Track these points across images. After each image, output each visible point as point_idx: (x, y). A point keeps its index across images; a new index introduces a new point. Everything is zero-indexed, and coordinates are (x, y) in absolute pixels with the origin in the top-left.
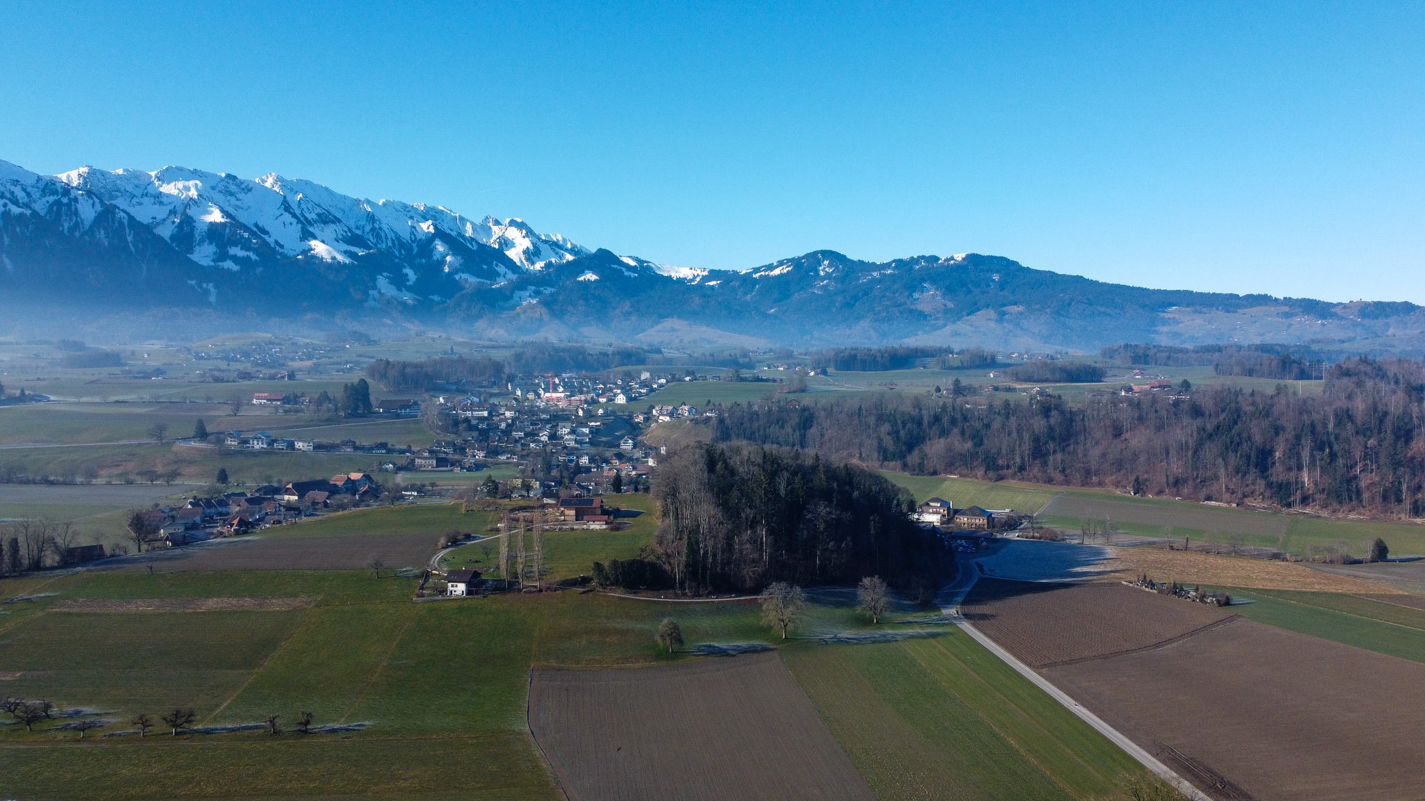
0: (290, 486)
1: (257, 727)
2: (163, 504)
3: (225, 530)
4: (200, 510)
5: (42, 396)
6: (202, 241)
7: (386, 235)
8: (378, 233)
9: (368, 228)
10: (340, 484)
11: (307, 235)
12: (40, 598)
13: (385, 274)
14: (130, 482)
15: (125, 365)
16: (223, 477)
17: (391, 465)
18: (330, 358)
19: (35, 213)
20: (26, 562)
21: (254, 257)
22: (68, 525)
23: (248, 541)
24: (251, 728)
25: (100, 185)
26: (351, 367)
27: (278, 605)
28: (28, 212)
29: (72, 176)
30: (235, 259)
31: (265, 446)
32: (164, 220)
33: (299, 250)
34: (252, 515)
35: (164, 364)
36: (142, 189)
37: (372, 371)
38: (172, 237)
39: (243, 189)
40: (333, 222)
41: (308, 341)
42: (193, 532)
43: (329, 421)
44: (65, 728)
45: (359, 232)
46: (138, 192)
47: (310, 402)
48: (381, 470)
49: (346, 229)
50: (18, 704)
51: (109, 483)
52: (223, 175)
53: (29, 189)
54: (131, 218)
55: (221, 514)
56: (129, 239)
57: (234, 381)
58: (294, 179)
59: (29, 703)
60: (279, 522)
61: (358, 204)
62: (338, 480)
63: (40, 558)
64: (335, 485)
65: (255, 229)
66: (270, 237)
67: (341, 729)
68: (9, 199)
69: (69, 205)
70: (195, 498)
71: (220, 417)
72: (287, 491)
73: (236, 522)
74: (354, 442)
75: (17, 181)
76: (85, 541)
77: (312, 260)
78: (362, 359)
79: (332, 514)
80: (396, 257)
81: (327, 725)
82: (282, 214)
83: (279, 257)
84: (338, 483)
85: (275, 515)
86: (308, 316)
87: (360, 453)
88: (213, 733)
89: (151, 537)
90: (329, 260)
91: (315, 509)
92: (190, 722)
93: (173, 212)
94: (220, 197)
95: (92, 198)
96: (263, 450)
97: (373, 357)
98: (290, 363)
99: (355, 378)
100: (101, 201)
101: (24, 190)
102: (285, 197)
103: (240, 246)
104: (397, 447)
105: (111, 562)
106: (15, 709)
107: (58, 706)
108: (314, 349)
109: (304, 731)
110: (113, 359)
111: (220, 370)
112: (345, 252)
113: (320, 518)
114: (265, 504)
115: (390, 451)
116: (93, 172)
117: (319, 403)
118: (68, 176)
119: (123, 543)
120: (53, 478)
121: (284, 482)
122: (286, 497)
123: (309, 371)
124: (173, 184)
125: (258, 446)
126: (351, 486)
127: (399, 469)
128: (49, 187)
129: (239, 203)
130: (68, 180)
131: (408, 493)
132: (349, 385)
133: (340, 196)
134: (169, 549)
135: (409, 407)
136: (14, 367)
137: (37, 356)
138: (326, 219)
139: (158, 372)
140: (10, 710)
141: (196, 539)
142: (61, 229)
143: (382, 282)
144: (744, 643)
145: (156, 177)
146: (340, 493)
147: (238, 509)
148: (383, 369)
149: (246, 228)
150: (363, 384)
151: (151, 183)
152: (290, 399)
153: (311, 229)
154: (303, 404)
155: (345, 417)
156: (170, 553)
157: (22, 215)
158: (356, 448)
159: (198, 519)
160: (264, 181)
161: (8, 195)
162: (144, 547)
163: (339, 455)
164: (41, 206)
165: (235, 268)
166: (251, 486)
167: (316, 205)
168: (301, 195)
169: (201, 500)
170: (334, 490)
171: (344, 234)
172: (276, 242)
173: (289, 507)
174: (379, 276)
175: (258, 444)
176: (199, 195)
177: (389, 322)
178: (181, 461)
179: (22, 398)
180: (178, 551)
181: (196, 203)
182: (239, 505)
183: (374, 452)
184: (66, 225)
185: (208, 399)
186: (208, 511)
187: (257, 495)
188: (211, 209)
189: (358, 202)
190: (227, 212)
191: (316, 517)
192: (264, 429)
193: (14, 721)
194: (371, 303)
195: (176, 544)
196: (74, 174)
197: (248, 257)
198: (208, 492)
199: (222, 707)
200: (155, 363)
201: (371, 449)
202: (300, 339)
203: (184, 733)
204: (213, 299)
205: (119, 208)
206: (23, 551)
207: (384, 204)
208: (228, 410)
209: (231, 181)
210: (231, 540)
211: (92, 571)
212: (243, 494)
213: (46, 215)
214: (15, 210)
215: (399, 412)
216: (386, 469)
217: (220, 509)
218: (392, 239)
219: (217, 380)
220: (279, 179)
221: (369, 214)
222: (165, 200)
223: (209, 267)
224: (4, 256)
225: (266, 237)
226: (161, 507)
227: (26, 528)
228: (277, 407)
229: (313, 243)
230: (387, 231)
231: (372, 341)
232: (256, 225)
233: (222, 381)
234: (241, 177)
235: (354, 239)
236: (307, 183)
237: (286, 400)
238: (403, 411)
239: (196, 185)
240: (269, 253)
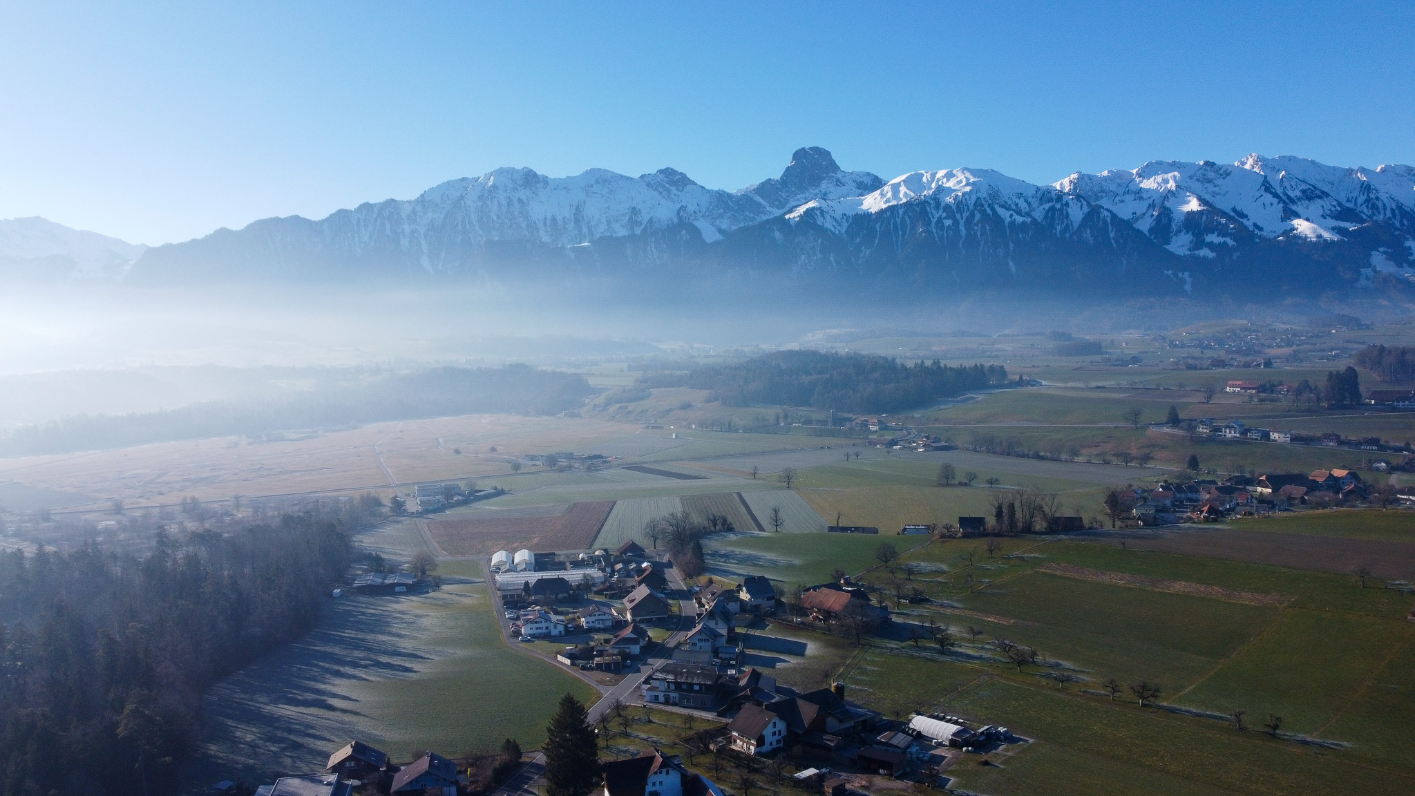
0: (1263, 478)
1: (1221, 718)
2: (1136, 485)
3: (1194, 516)
4: (1170, 494)
5: (1035, 381)
6: (1179, 231)
7: (1384, 205)
8: (1373, 205)
9: (1362, 199)
10: (1320, 480)
11: (1290, 214)
12: (1031, 558)
13: (1382, 249)
14: (1107, 462)
15: (1106, 353)
16: (1194, 463)
17: (1383, 464)
18: (1311, 344)
19: (1034, 220)
20: (1020, 525)
21: (1230, 242)
22: (1054, 496)
23: (1218, 529)
24: (1215, 717)
25: (1088, 188)
26: (1337, 355)
27: (1247, 598)
28: (1029, 220)
29: (1064, 184)
30: (1211, 246)
31: (1238, 435)
32: (1144, 214)
33: (1280, 231)
34: (1223, 504)
35: (1141, 353)
36: (1124, 186)
37: (1362, 358)
38: (1151, 231)
39: (1221, 175)
40: (1319, 197)
41: (1288, 326)
42: (1163, 515)
43: (1309, 412)
44: (1048, 676)
45: (1351, 205)
46: (1121, 191)
47: (1288, 391)
48: (1370, 469)
49: (1335, 203)
50: (1011, 646)
51: (1089, 462)
52: (1202, 163)
53: (1030, 200)
54: (1114, 216)
55: (1190, 500)
56: (1112, 235)
57: (1207, 369)
58: (1277, 156)
59: (1020, 647)
60: (1251, 514)
61: (1351, 174)
62: (1319, 475)
63: (1031, 523)
64: (1315, 481)
65: (1232, 214)
66: (1248, 220)
67: (1314, 743)
68: (1014, 211)
69: (1061, 210)
70: (1166, 482)
71: (1192, 404)
72: (1260, 484)
73: (1206, 509)
74: (1339, 436)
75: (1021, 194)
76: (1068, 513)
77: (1295, 240)
78: (1350, 345)
79: (1310, 512)
80: (1397, 229)
81: (1299, 735)
82: (1262, 196)
83: (1257, 240)
84: (1318, 479)
85: (1246, 506)
86: (1289, 301)
87: (1345, 448)
88: (1176, 713)
89: (1124, 515)
90: (1314, 239)
91: (1291, 505)
92: (1156, 697)
93: (1152, 206)
94: (1197, 186)
95: (1081, 202)
96: (1234, 439)
97: (1363, 343)
98: (1267, 351)
99: (1341, 365)
100: (1088, 203)
101: (1026, 201)
102: (1265, 177)
103: (1216, 233)
104: (1392, 444)
105: (1088, 534)
106: (1009, 651)
107: (1043, 656)
108: (1294, 335)
109: (1272, 732)
110: (1094, 348)
111: (1194, 358)
112: (1333, 229)
113: (1296, 514)
114: (1236, 494)
115: (1382, 448)
116: (1082, 177)
117: (1299, 392)
118: (1061, 184)
119: (1100, 518)
120: (1043, 454)
121: (1256, 475)
122: (1259, 489)
123: (1287, 359)
124: (1152, 179)
125: (1230, 434)
126: (1334, 484)
127: (1392, 469)
128: (1046, 195)
129: (1216, 189)
130: (1061, 187)
131: (1405, 497)
132: (1334, 373)
133: (1330, 167)
134: (1140, 528)
135: (1409, 399)
136: (1015, 356)
137: (1033, 346)
138: (1311, 194)
139: (1135, 360)
140: (1005, 650)
141: (1165, 522)
142: (1054, 232)
143: (1379, 260)
145: (1137, 173)
146: (1320, 490)
147: (1208, 496)
148: (1376, 356)
149: (1223, 214)
150: (1351, 373)
151: (1132, 180)
152: (1267, 388)
153: (1294, 208)
154: (1280, 393)
155: (1328, 408)
156: (1142, 532)
157: (1024, 222)
158: (1341, 443)
159: (1168, 503)
160: (1244, 163)
161: (1014, 207)
162: (1118, 523)
163: (1319, 449)
164: (1038, 214)
165: (1211, 255)
166: (1222, 474)
167: (1301, 180)
168: (1283, 173)
169: (1171, 484)
170: (1313, 486)
171: (1333, 209)
172: (1255, 225)
173: (1262, 500)
174: (1374, 252)
175: (1230, 433)
176: (1177, 187)
177: (1385, 303)
178: (1154, 446)
179: (1021, 383)
180: (1149, 531)
181: (1174, 194)
182: (1209, 493)
183: (1363, 447)
184: (1059, 228)
185: (1181, 386)
186: (1178, 496)
187: (1228, 484)
188: (1189, 198)
189: (1350, 172)
190: (1204, 199)
191: (1292, 513)
192: (1237, 418)
193: (1008, 660)
194: (1363, 282)
195: (1147, 524)
196: (1066, 181)
197: (1225, 243)
198: (1177, 477)
199: (1187, 690)
200: (1132, 352)
201: (1358, 444)
202: (1278, 324)
203: (1151, 706)
204: (1188, 287)
205: (1103, 208)
206: (1018, 515)
207: (1383, 171)
208: (1201, 397)
209: (1209, 168)
210: (1200, 526)
211: (1072, 539)
212: (1214, 482)
213: (1042, 221)
214: (1019, 219)
215: (1395, 404)
216: (1378, 468)
217: (1190, 495)
218: (1392, 210)
219: (1190, 367)
220: (1259, 159)
221: (1363, 184)
222: (1145, 195)
223: (1185, 256)
224: (1009, 260)
225: (1244, 221)
226: (1134, 488)
227: (1021, 496)
228: (1251, 396)
229: (1296, 222)
230: (1386, 201)
231: (1363, 325)
232: (1234, 210)
233: (1195, 368)
234: (1219, 162)
235: (1344, 213)
236: (1290, 158)
237: (1261, 389)
238: (1401, 403)
239: (1175, 176)
240: (1247, 237)
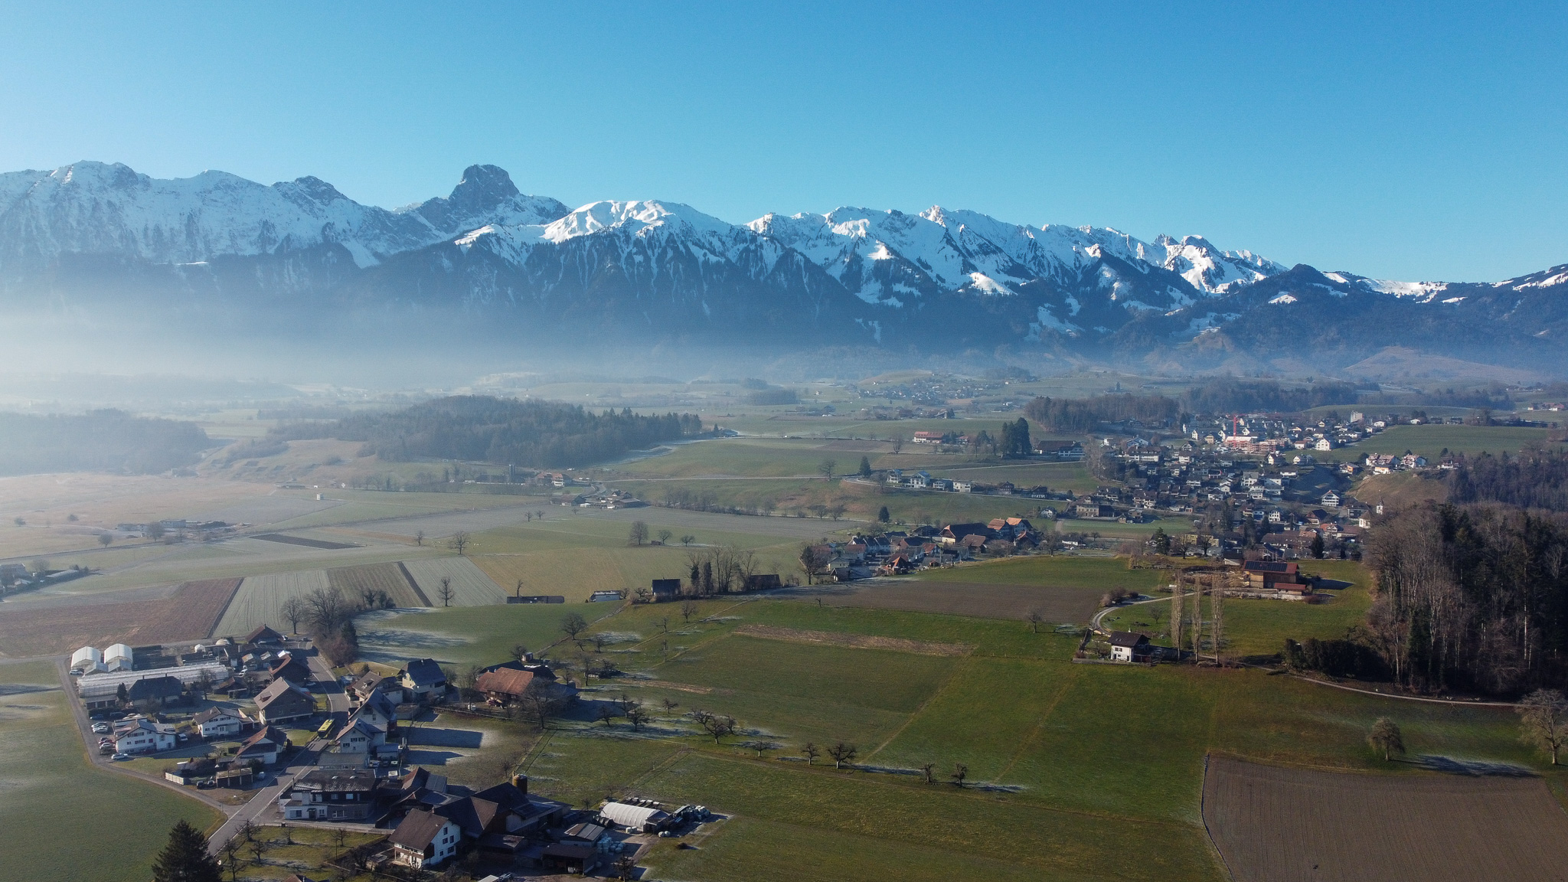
0: (948, 528)
1: (912, 773)
2: (831, 539)
3: (886, 569)
4: (863, 547)
5: (731, 431)
6: (869, 279)
7: (1049, 263)
8: (1040, 261)
9: (1030, 256)
10: (997, 528)
11: (969, 268)
12: (728, 620)
13: (1047, 305)
14: (802, 516)
15: (803, 403)
16: (884, 515)
17: (1050, 512)
18: (988, 396)
19: (728, 260)
20: (716, 585)
21: (916, 293)
22: (751, 554)
23: (907, 582)
24: (907, 773)
25: (782, 230)
26: (1010, 406)
27: (935, 650)
28: (723, 260)
29: (758, 224)
30: (898, 295)
31: (925, 486)
32: (836, 260)
33: (959, 285)
34: (912, 555)
35: (833, 402)
36: (814, 229)
37: (1032, 410)
38: (842, 277)
39: (908, 225)
40: (994, 252)
41: (967, 378)
42: (856, 569)
43: (987, 462)
44: (746, 746)
45: (1021, 262)
46: (813, 235)
47: (968, 441)
48: (1039, 516)
49: (1007, 259)
50: (708, 717)
51: (784, 516)
52: (889, 212)
53: (724, 239)
54: (807, 260)
55: (882, 552)
56: (805, 280)
57: (896, 419)
58: (957, 210)
59: (717, 717)
60: (937, 565)
61: (1020, 232)
62: (996, 524)
63: (728, 583)
64: (993, 530)
65: (917, 264)
66: (932, 271)
67: (996, 789)
68: (708, 249)
69: (755, 251)
70: (859, 534)
71: (882, 455)
72: (945, 533)
73: (896, 561)
74: (1013, 485)
75: (715, 232)
76: (764, 570)
77: (972, 292)
78: (1022, 397)
79: (990, 560)
80: (1059, 286)
81: (982, 782)
82: (944, 248)
83: (940, 292)
84: (995, 528)
85: (932, 557)
86: (968, 352)
87: (1018, 497)
88: (872, 772)
89: (820, 570)
90: (990, 293)
91: (972, 554)
92: (852, 757)
93: (843, 252)
94: (885, 234)
95: (775, 244)
96: (922, 490)
97: (1032, 395)
98: (949, 401)
99: (1014, 416)
100: (782, 245)
101: (720, 240)
102: (947, 230)
103: (903, 282)
104: (1057, 492)
105: (785, 592)
106: (706, 721)
107: (741, 724)
108: (973, 386)
109: (958, 784)
110: (788, 397)
111: (883, 408)
112: (1006, 283)
113: (977, 563)
114: (924, 545)
115: (1049, 496)
116: (776, 219)
117: (978, 442)
118: (756, 224)
119: (796, 575)
120: (738, 509)
121: (941, 525)
122: (944, 539)
123: (968, 409)
124: (844, 225)
125: (917, 485)
126: (1009, 532)
127: (1059, 516)
128: (739, 235)
129: (903, 239)
130: (755, 227)
131: (1069, 543)
132: (1008, 424)
133: (1002, 224)
134: (835, 584)
135: (1071, 449)
136: (709, 404)
137: (728, 394)
138: (988, 249)
139: (828, 409)
140: (702, 722)
141: (859, 576)
142: (749, 274)
143: (1043, 314)
144: (1493, 763)
145: (829, 218)
146: (997, 539)
147: (898, 548)
148: (1043, 407)
149: (909, 264)
150: (1022, 420)
151: (824, 225)
152: (950, 438)
153: (972, 261)
154: (961, 444)
155: (1004, 458)
156: (837, 588)
157: (718, 263)
158: (1014, 492)
159: (861, 556)
160: (927, 215)
161: (707, 246)
162: (814, 580)
163: (995, 498)
164: (733, 255)
165: (899, 304)
166: (910, 525)
167: (977, 235)
168: (963, 226)
169: (864, 536)
170: (991, 535)
171: (1006, 264)
172: (938, 276)
173: (947, 550)
174: (1040, 308)
175: (918, 483)
176: (867, 234)
177: (1050, 356)
178: (847, 498)
179: (716, 433)
180: (843, 587)
181: (864, 241)
182: (899, 545)
183: (1033, 496)
184: (753, 270)
185: (872, 436)
186: (871, 548)
187: (916, 535)
188: (878, 247)
189: (1020, 229)
190: (892, 248)
191: (973, 562)
192: (924, 468)
193: (705, 733)
194: (1032, 336)
195: (842, 579)
196: (760, 222)
197: (911, 293)
198: (870, 530)
199: (881, 748)
200: (825, 401)
201: (1030, 493)
202: (959, 375)
203: (846, 767)
204: (877, 336)
205: (797, 252)
206: (715, 575)
207: (1048, 230)
208: (889, 448)
209: (896, 218)
210: (891, 579)
211: (769, 599)
212: (903, 534)
213: (737, 262)
214: (713, 259)
215: (1060, 454)
216: (1045, 515)
217: (881, 548)
218: (1055, 268)
219: (880, 417)
220: (942, 212)
221: (1031, 241)
222: (836, 241)
223: (874, 304)
224: (703, 302)
225: (928, 272)
226: (829, 542)
227: (718, 555)
228: (936, 446)
229: (974, 275)
230: (1050, 259)
231: (1031, 378)
232: (919, 260)
233: (885, 418)
234: (905, 212)
235: (1016, 270)
236: (969, 213)
237: (945, 439)
238: (1064, 453)
239: (865, 223)
240: (931, 288)
